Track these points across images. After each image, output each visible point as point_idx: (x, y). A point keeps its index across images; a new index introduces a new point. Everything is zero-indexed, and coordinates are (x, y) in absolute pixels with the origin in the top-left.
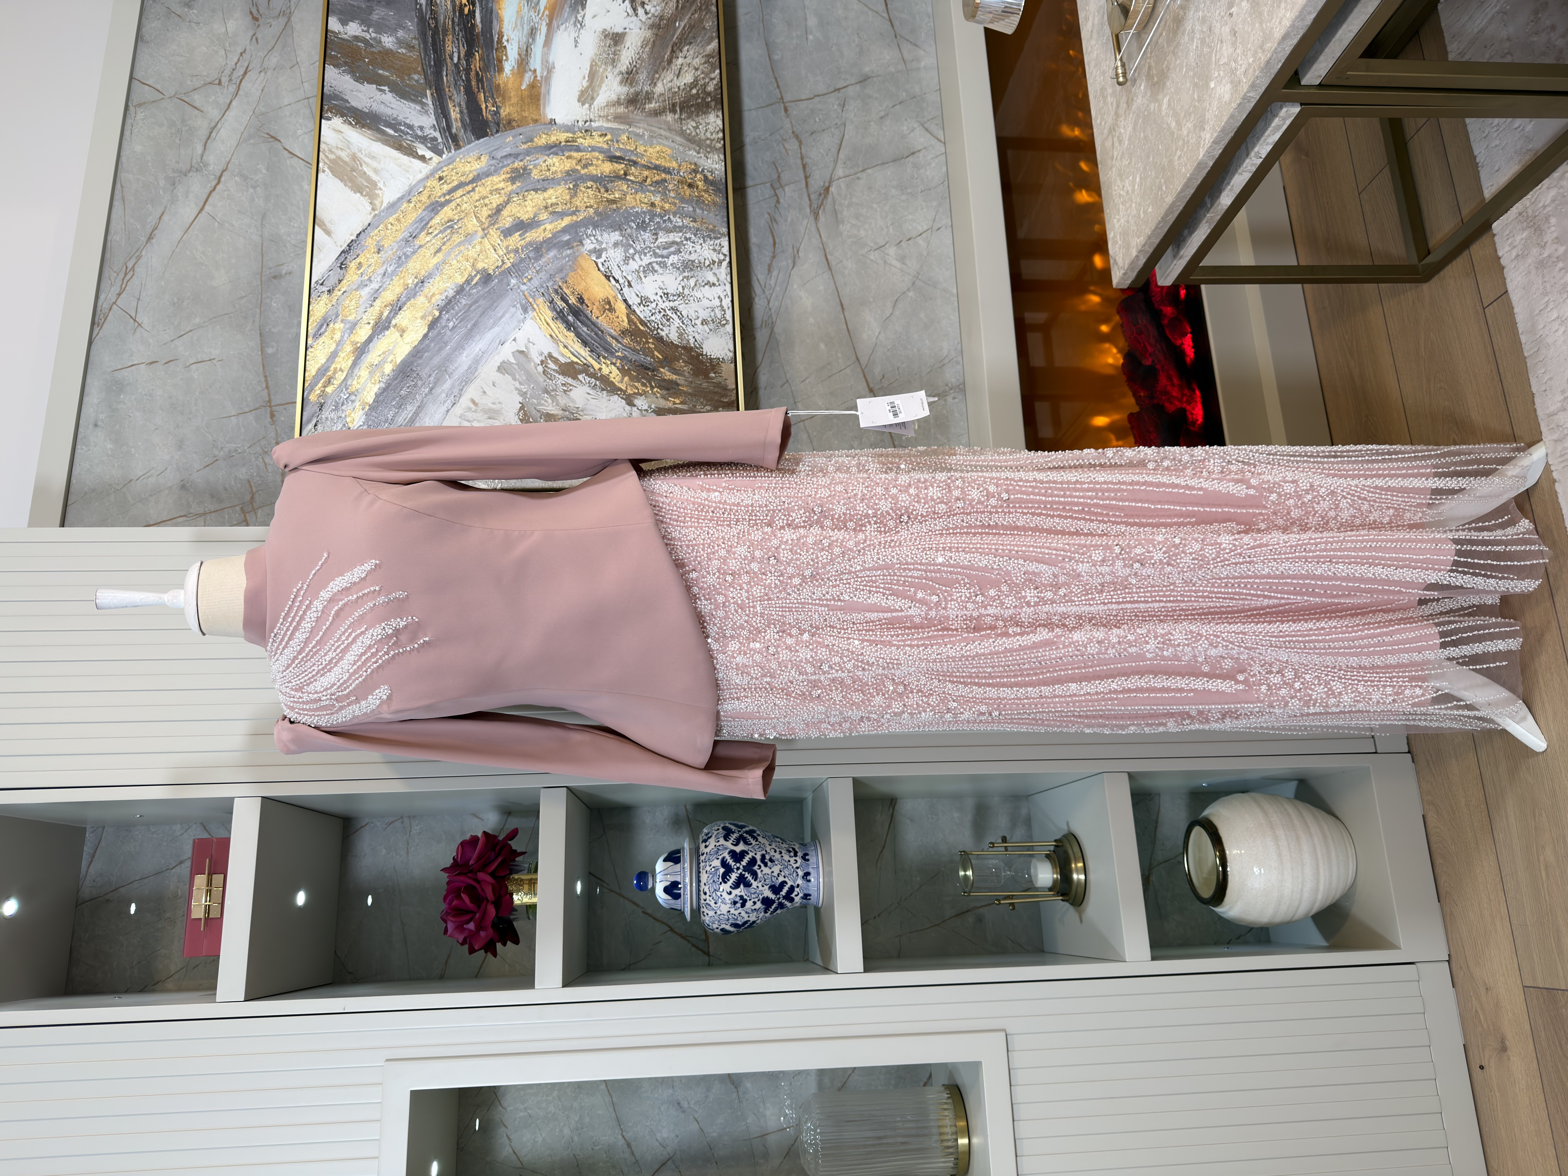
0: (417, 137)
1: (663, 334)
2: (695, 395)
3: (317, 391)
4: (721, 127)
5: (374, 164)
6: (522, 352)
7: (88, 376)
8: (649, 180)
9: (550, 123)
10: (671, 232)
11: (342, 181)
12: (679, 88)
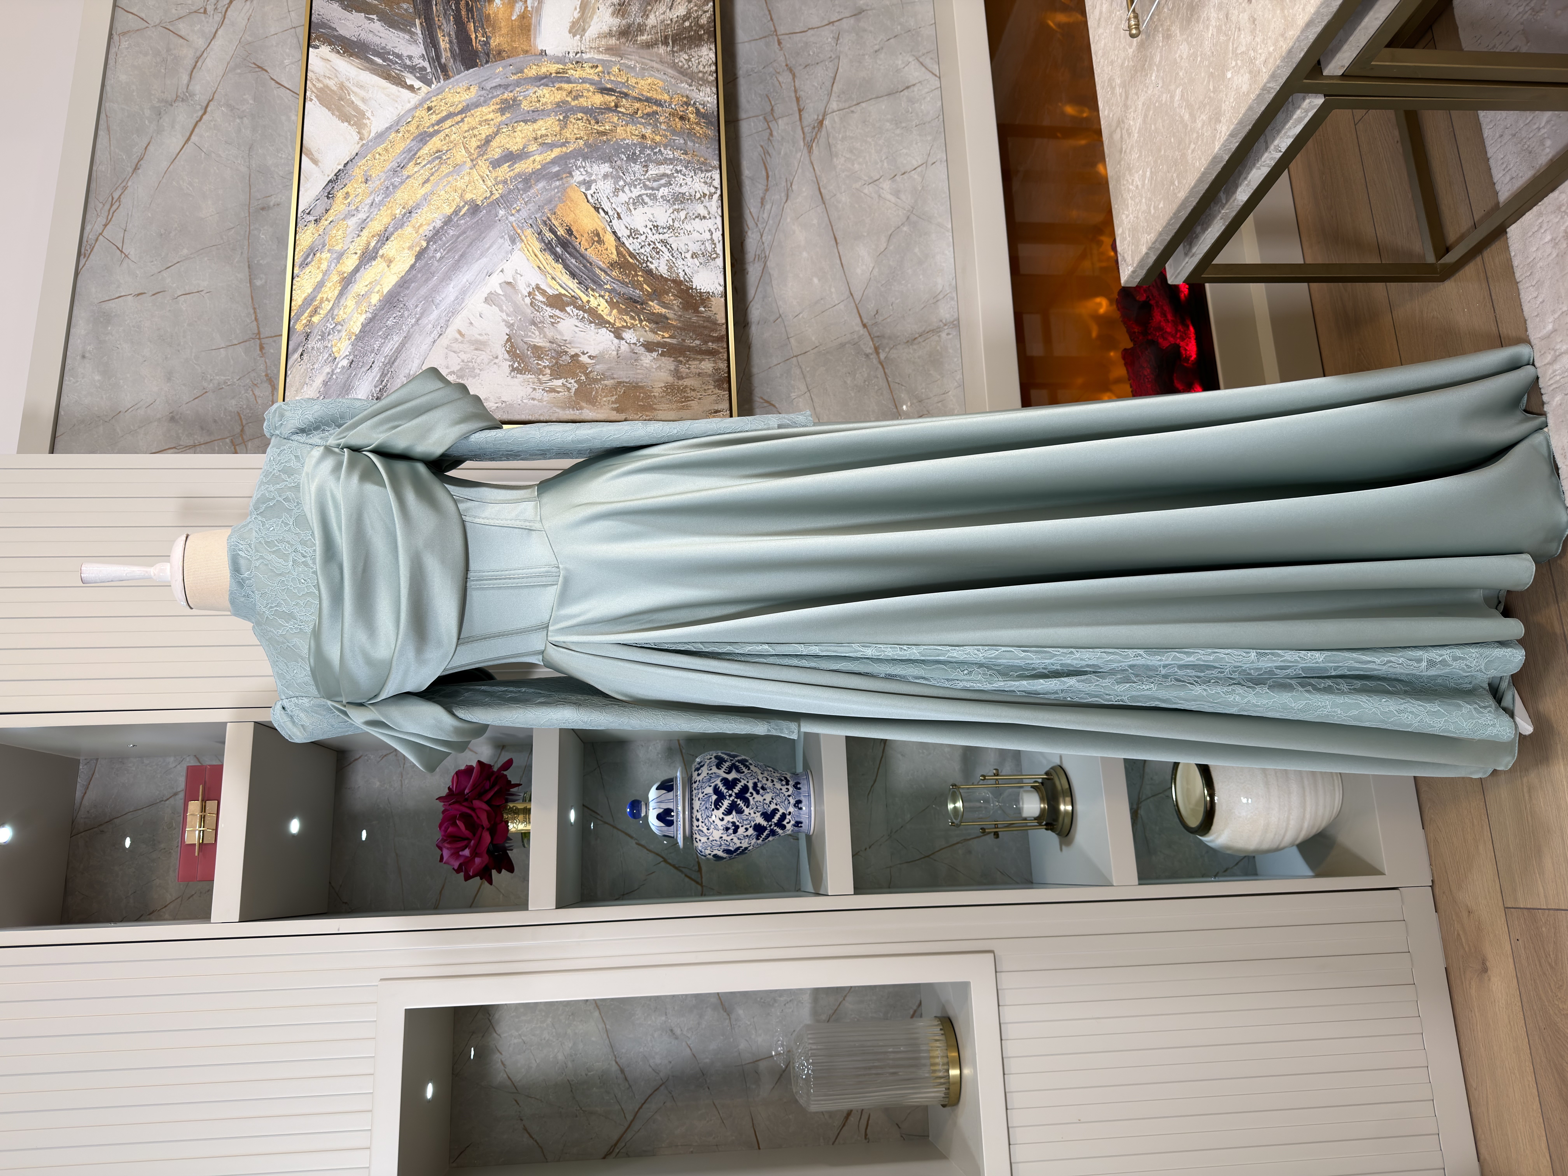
0: (405, 67)
1: (652, 267)
2: (685, 329)
3: (304, 320)
4: (714, 59)
5: (362, 93)
6: (509, 283)
7: (75, 308)
8: (640, 112)
9: (541, 54)
10: (662, 164)
11: (329, 110)
12: (671, 20)
